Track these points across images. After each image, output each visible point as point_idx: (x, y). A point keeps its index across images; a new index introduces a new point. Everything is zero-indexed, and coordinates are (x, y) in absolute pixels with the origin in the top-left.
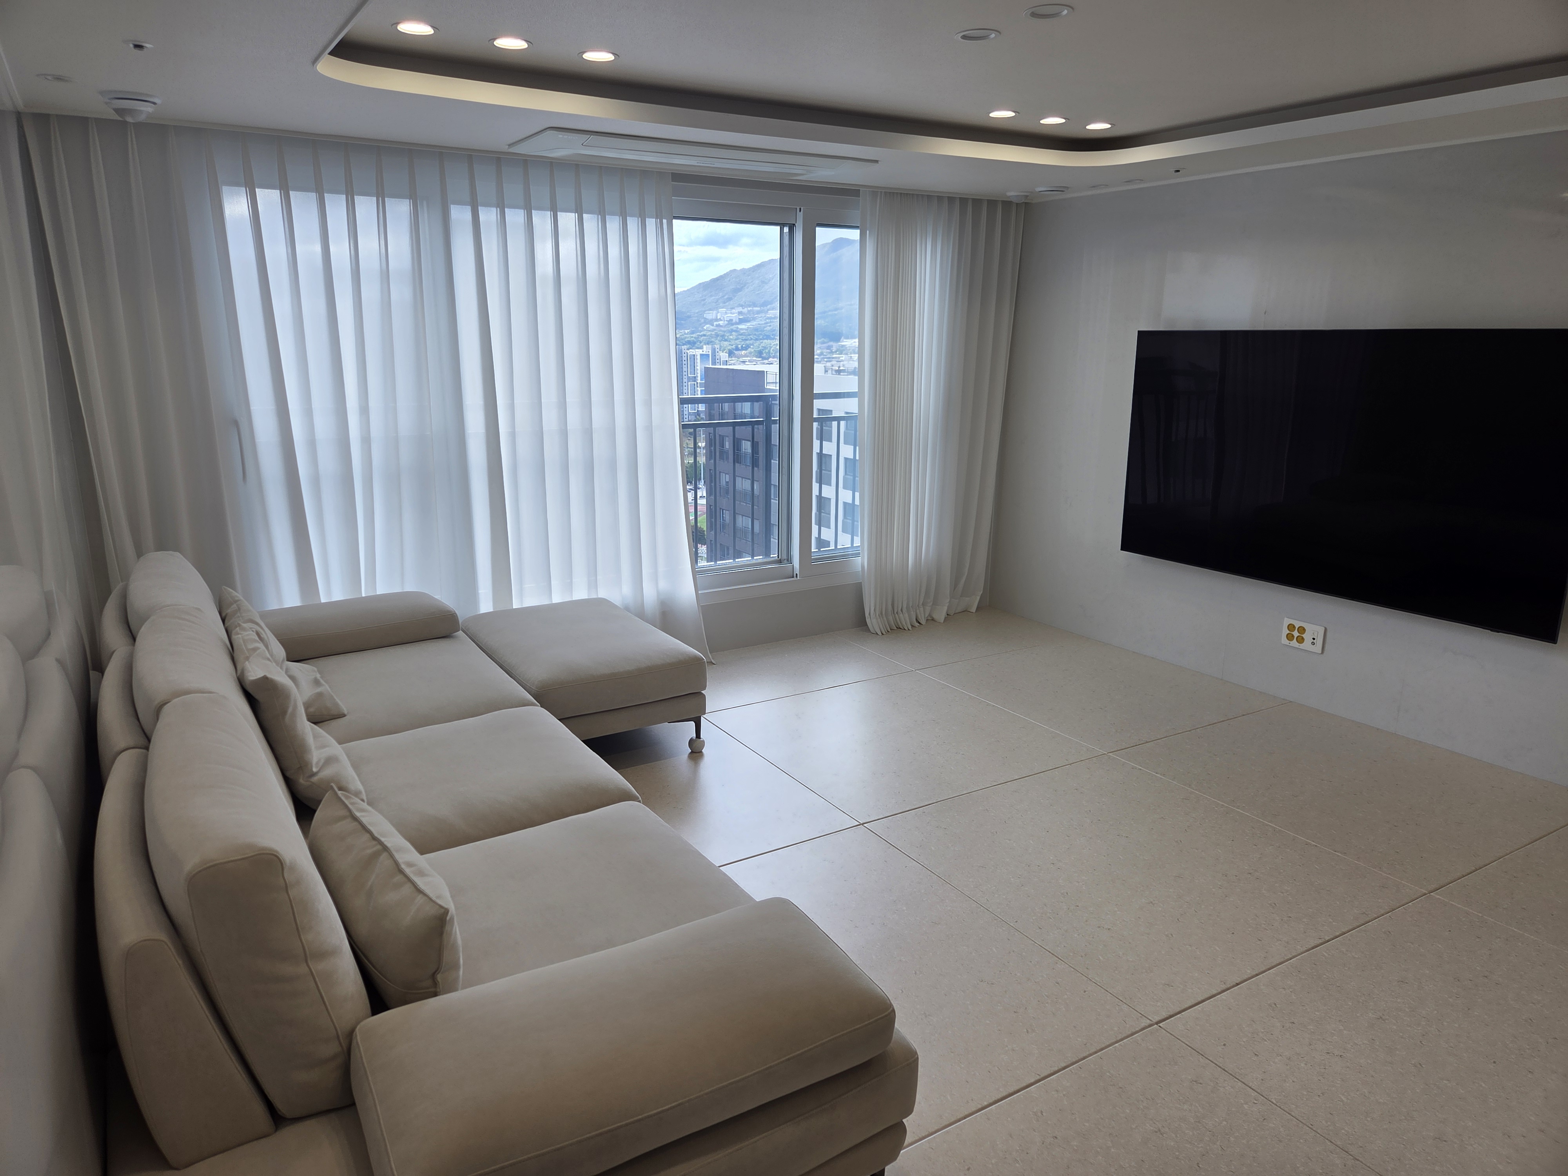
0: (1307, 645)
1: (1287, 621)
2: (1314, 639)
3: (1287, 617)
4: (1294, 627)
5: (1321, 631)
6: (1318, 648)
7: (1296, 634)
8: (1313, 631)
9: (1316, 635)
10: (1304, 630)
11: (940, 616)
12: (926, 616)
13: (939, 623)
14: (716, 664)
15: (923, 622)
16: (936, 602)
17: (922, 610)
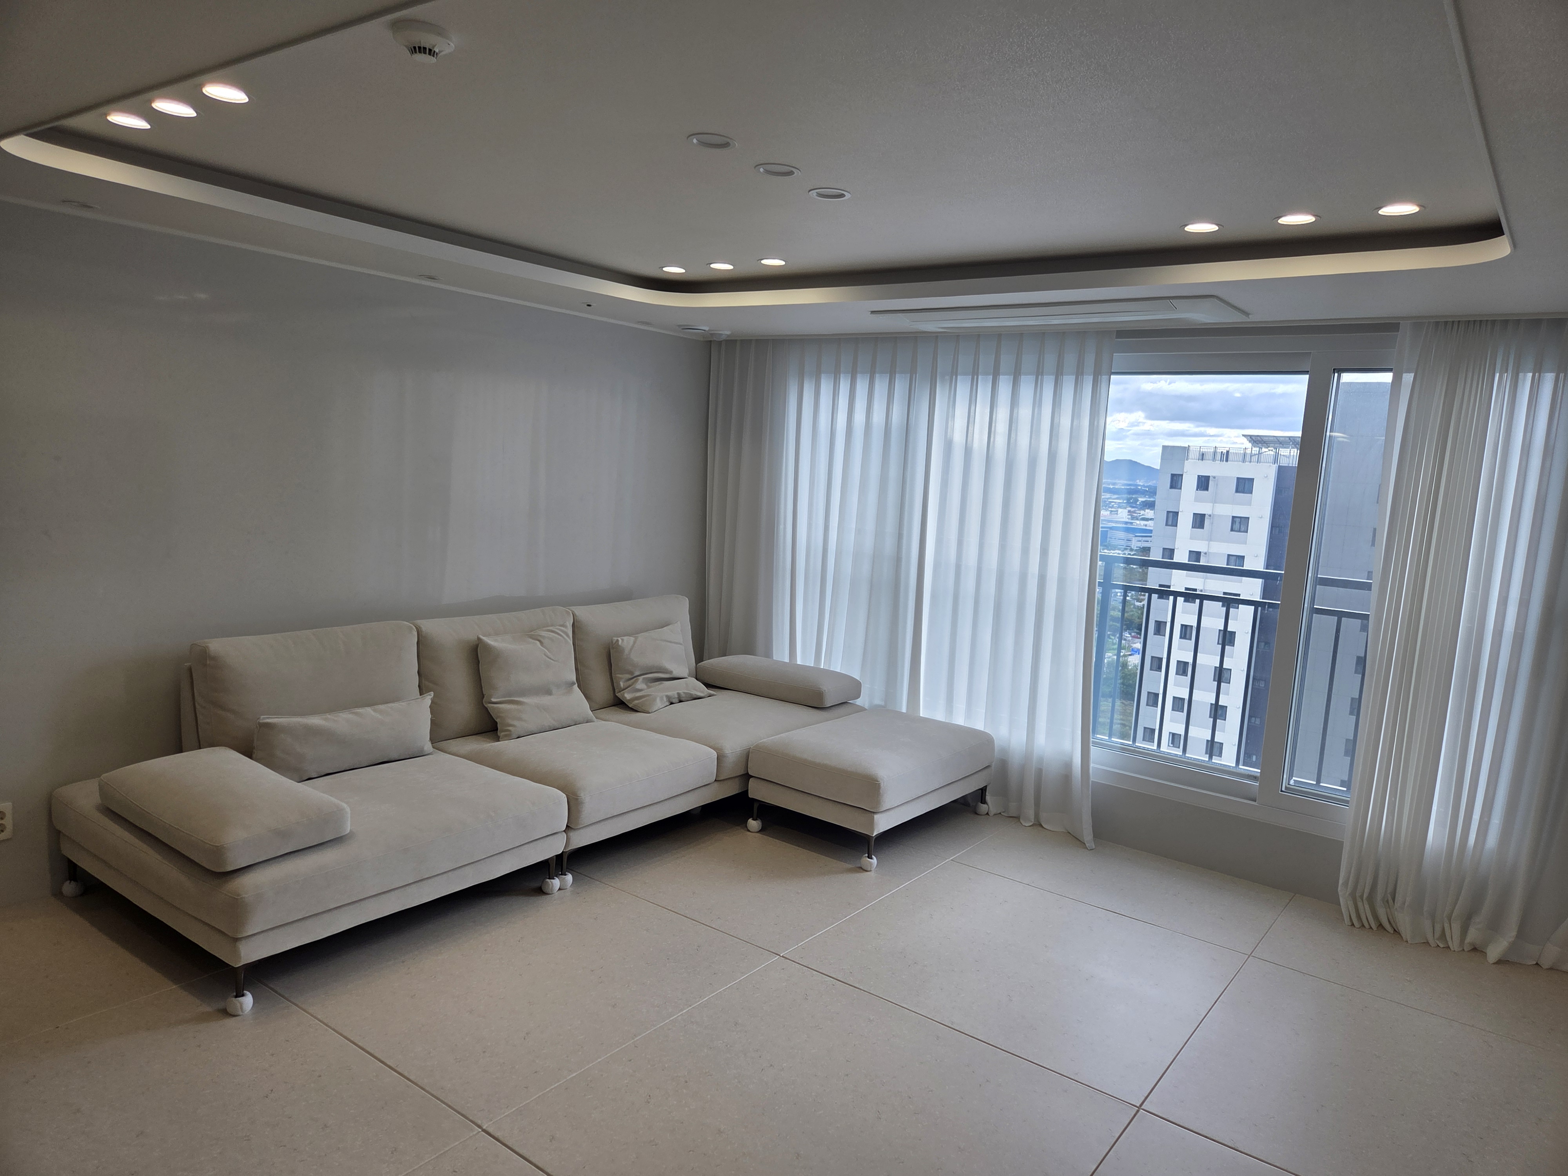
11: (1494, 952)
12: (1468, 940)
13: (1487, 961)
14: (1088, 849)
15: (1454, 945)
16: (1495, 926)
17: (1456, 927)
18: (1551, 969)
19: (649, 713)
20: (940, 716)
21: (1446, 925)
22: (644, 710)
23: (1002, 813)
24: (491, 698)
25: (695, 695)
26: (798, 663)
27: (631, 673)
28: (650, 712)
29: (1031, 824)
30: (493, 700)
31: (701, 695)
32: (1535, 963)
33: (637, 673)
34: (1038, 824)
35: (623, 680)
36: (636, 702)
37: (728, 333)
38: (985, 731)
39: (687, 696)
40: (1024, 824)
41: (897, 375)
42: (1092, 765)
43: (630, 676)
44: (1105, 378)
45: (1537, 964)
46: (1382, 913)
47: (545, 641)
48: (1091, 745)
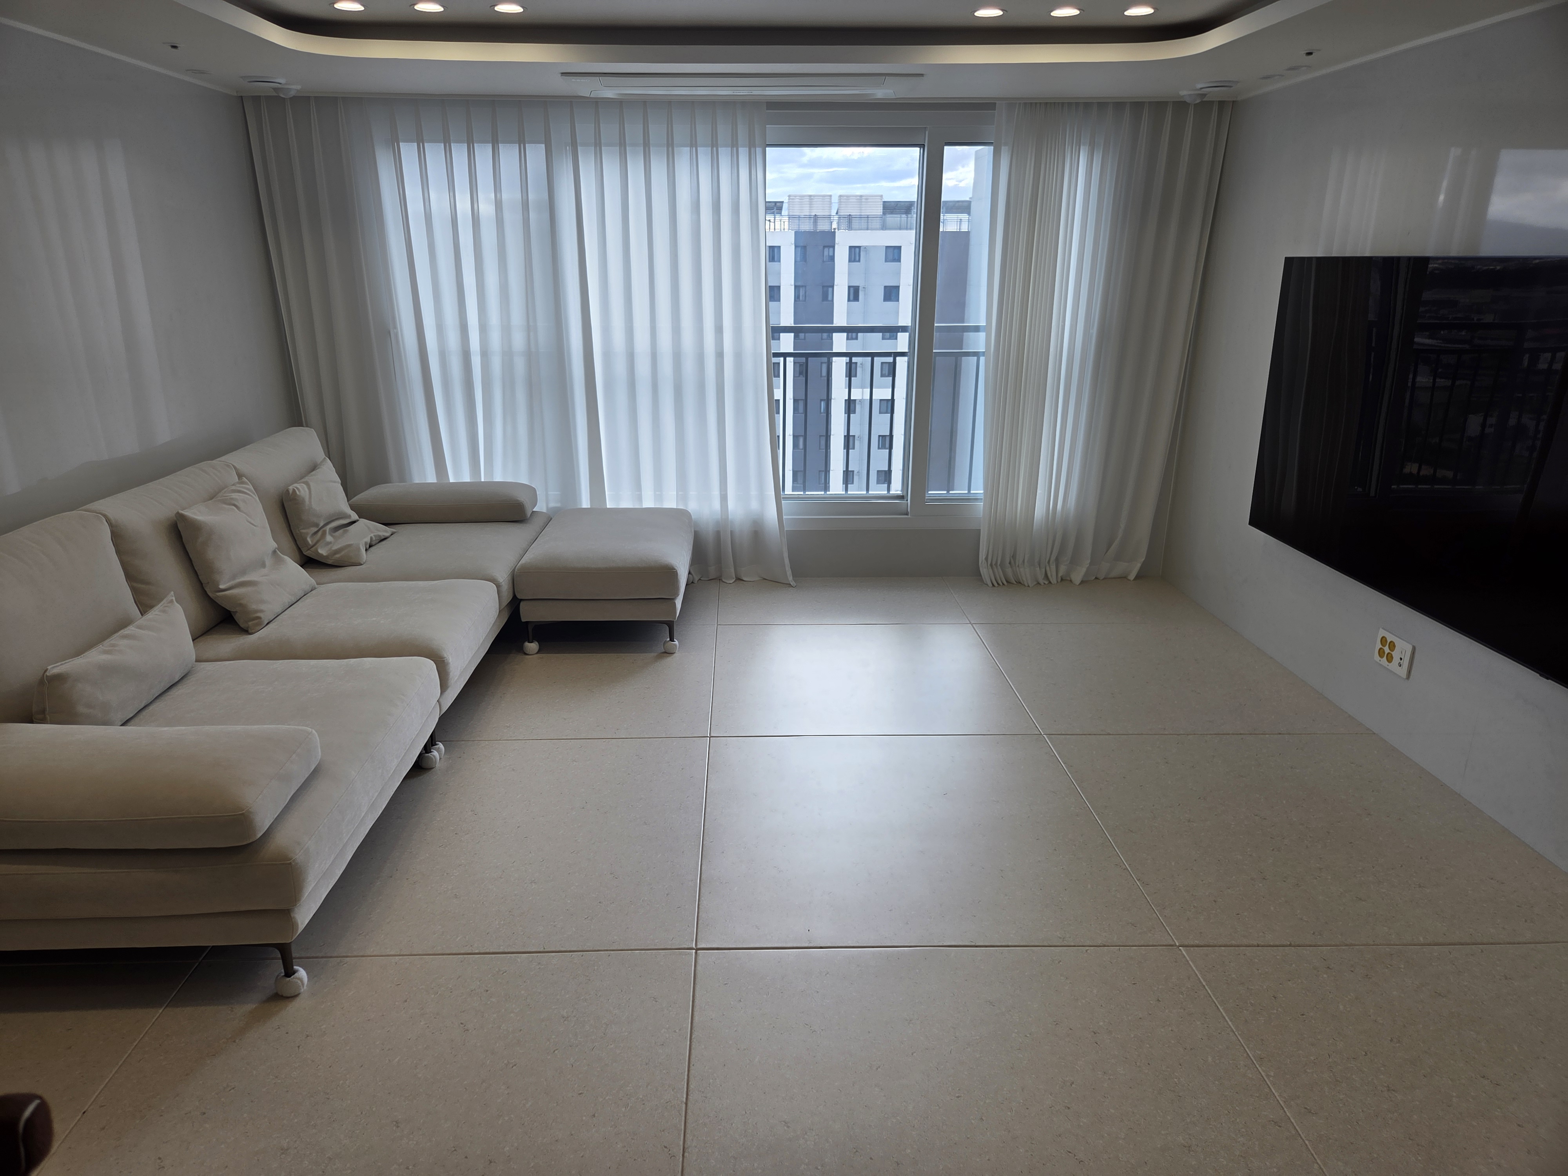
0: (1393, 666)
1: (1382, 633)
2: (1401, 659)
3: (1383, 628)
4: (1386, 641)
5: (1409, 648)
6: (1403, 672)
7: (1387, 650)
8: (1403, 648)
9: (1403, 653)
10: (1394, 646)
11: (1077, 577)
12: (1060, 575)
13: (1074, 584)
14: (793, 587)
15: (1054, 581)
16: (1074, 561)
17: (1053, 567)
18: (1105, 579)
19: (362, 565)
20: (626, 504)
21: (1048, 568)
22: (352, 563)
23: (701, 579)
24: (219, 585)
25: (383, 536)
26: (451, 481)
27: (317, 525)
28: (362, 563)
29: (734, 580)
30: (222, 587)
31: (387, 534)
32: (1094, 578)
33: (322, 524)
34: (739, 579)
35: (309, 536)
36: (338, 556)
37: (299, 87)
38: (678, 508)
39: (377, 539)
40: (728, 582)
41: (500, 145)
42: (784, 517)
43: (315, 529)
44: (759, 150)
45: (1096, 578)
46: (1009, 571)
47: (241, 504)
48: (782, 500)
